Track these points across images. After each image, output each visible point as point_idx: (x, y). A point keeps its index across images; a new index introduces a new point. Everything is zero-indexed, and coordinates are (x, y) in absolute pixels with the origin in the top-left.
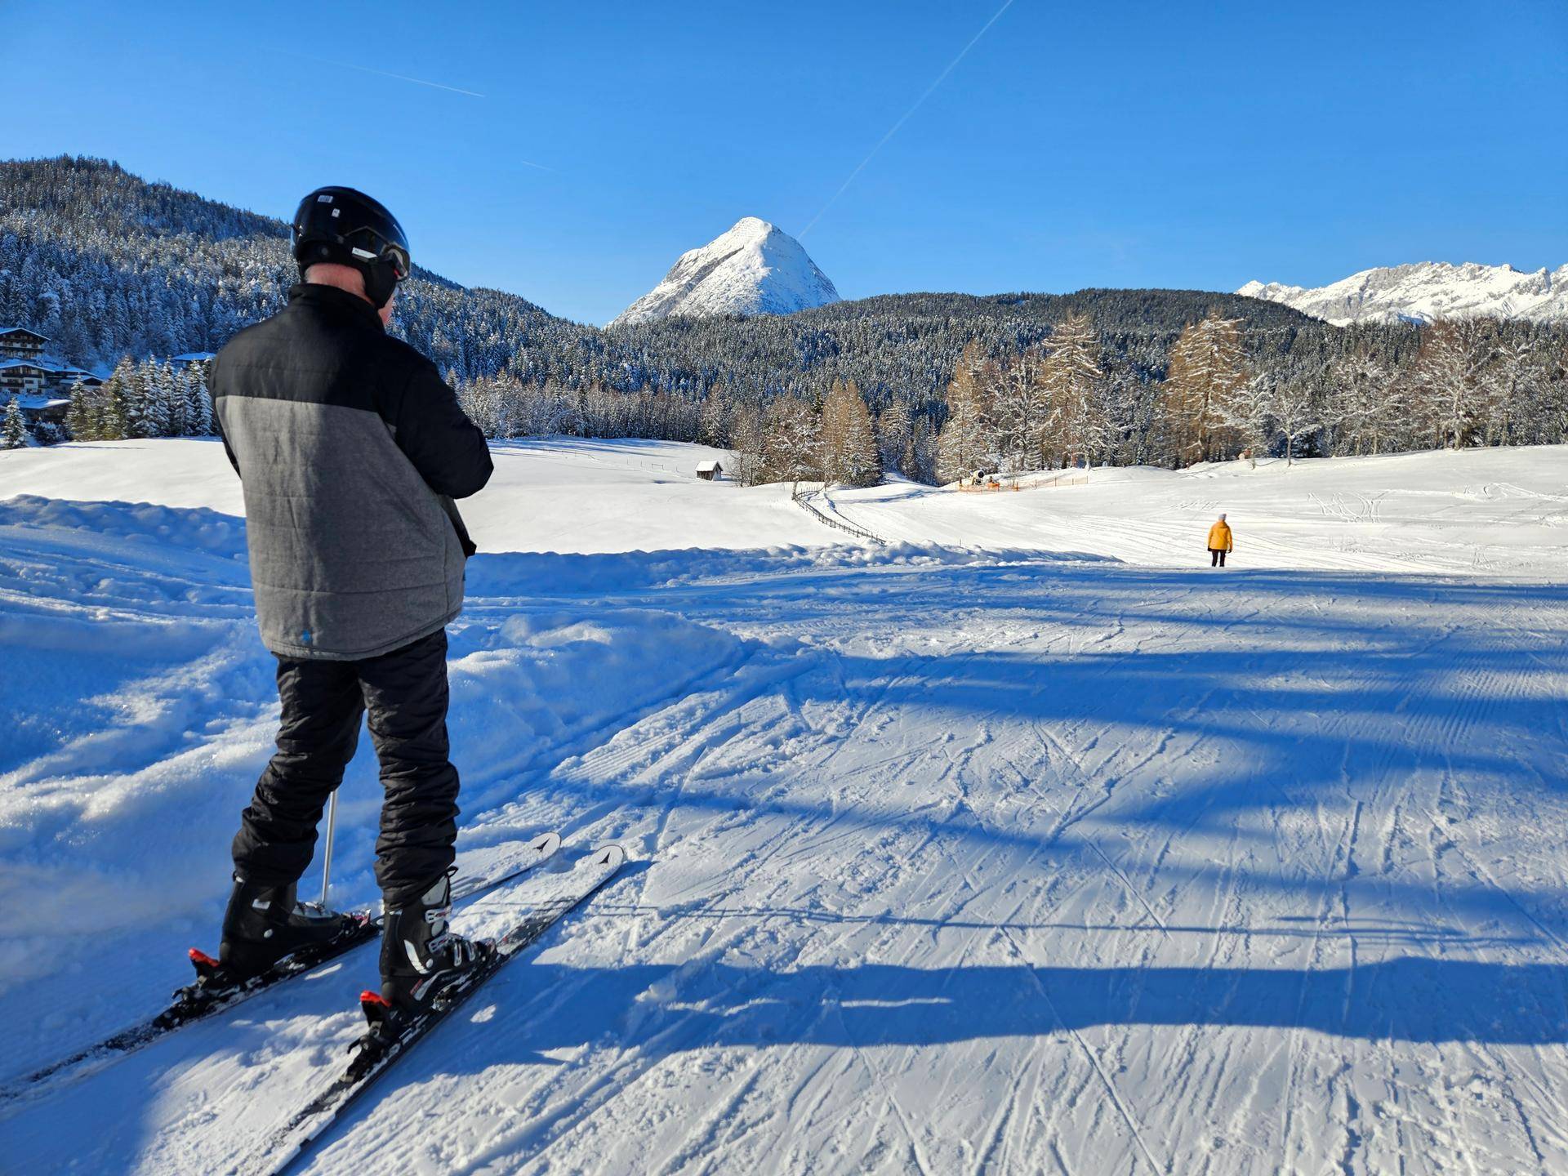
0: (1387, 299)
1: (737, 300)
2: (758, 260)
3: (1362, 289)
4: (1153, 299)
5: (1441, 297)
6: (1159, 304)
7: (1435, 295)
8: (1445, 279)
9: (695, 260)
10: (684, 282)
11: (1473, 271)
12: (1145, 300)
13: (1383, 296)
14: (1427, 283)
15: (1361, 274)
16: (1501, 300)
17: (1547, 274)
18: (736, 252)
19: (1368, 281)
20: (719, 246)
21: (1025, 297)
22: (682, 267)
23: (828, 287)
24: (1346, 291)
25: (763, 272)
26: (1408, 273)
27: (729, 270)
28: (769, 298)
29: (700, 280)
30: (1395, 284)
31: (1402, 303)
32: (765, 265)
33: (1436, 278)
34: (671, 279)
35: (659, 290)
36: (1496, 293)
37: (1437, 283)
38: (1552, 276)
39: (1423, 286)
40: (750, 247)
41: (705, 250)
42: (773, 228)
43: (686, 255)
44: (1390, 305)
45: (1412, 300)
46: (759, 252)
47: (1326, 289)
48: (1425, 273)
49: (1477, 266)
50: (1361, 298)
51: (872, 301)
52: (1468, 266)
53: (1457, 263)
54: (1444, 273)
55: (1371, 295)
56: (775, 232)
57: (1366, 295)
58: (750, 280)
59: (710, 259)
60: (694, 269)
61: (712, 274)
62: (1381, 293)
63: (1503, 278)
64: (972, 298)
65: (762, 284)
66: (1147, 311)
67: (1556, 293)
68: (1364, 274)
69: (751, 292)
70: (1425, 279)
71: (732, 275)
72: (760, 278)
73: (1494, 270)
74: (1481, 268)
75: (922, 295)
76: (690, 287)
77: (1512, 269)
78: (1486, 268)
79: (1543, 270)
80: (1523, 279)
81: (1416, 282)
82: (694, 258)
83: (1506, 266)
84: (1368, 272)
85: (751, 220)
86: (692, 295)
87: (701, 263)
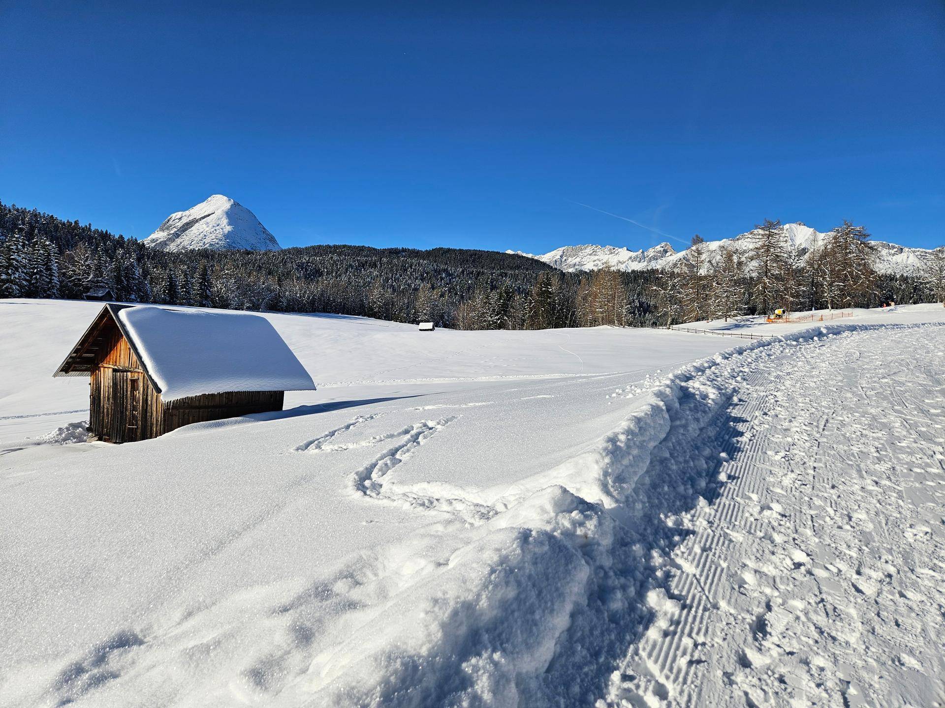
0: (574, 262)
1: (211, 245)
2: (225, 221)
3: (561, 256)
4: (475, 255)
5: (597, 262)
6: (479, 258)
7: (594, 261)
8: (599, 253)
9: (180, 219)
10: (172, 232)
11: (610, 249)
12: (471, 256)
13: (571, 261)
14: (590, 255)
15: (560, 249)
16: (624, 264)
17: (643, 252)
18: (209, 215)
19: (564, 253)
20: (197, 211)
21: (404, 250)
22: (170, 222)
23: (272, 240)
24: (553, 257)
25: (228, 228)
26: (581, 250)
27: (204, 226)
28: (233, 245)
29: (184, 231)
30: (576, 255)
31: (581, 264)
32: (229, 224)
33: (594, 253)
34: (163, 230)
35: (153, 236)
36: (621, 261)
37: (595, 255)
38: (646, 253)
39: (588, 256)
40: (219, 213)
41: (187, 213)
42: (234, 202)
43: (174, 216)
44: (575, 265)
45: (585, 263)
46: (225, 216)
47: (545, 256)
48: (589, 250)
49: (612, 247)
50: (561, 261)
51: (313, 248)
52: (608, 247)
53: (603, 246)
54: (598, 250)
55: (565, 260)
56: (236, 205)
57: (563, 260)
58: (219, 233)
59: (191, 218)
60: (180, 224)
61: (192, 229)
62: (570, 259)
63: (624, 254)
64: (374, 249)
65: (227, 236)
66: (474, 261)
67: (648, 263)
68: (562, 249)
69: (221, 240)
70: (590, 253)
71: (208, 229)
72: (226, 232)
73: (620, 250)
74: (614, 249)
75: (344, 246)
76: (177, 235)
77: (627, 250)
78: (616, 248)
79: (641, 250)
80: (633, 254)
81: (586, 254)
82: (179, 218)
83: (625, 248)
84: (563, 248)
85: (219, 196)
86: (178, 241)
87: (185, 220)
